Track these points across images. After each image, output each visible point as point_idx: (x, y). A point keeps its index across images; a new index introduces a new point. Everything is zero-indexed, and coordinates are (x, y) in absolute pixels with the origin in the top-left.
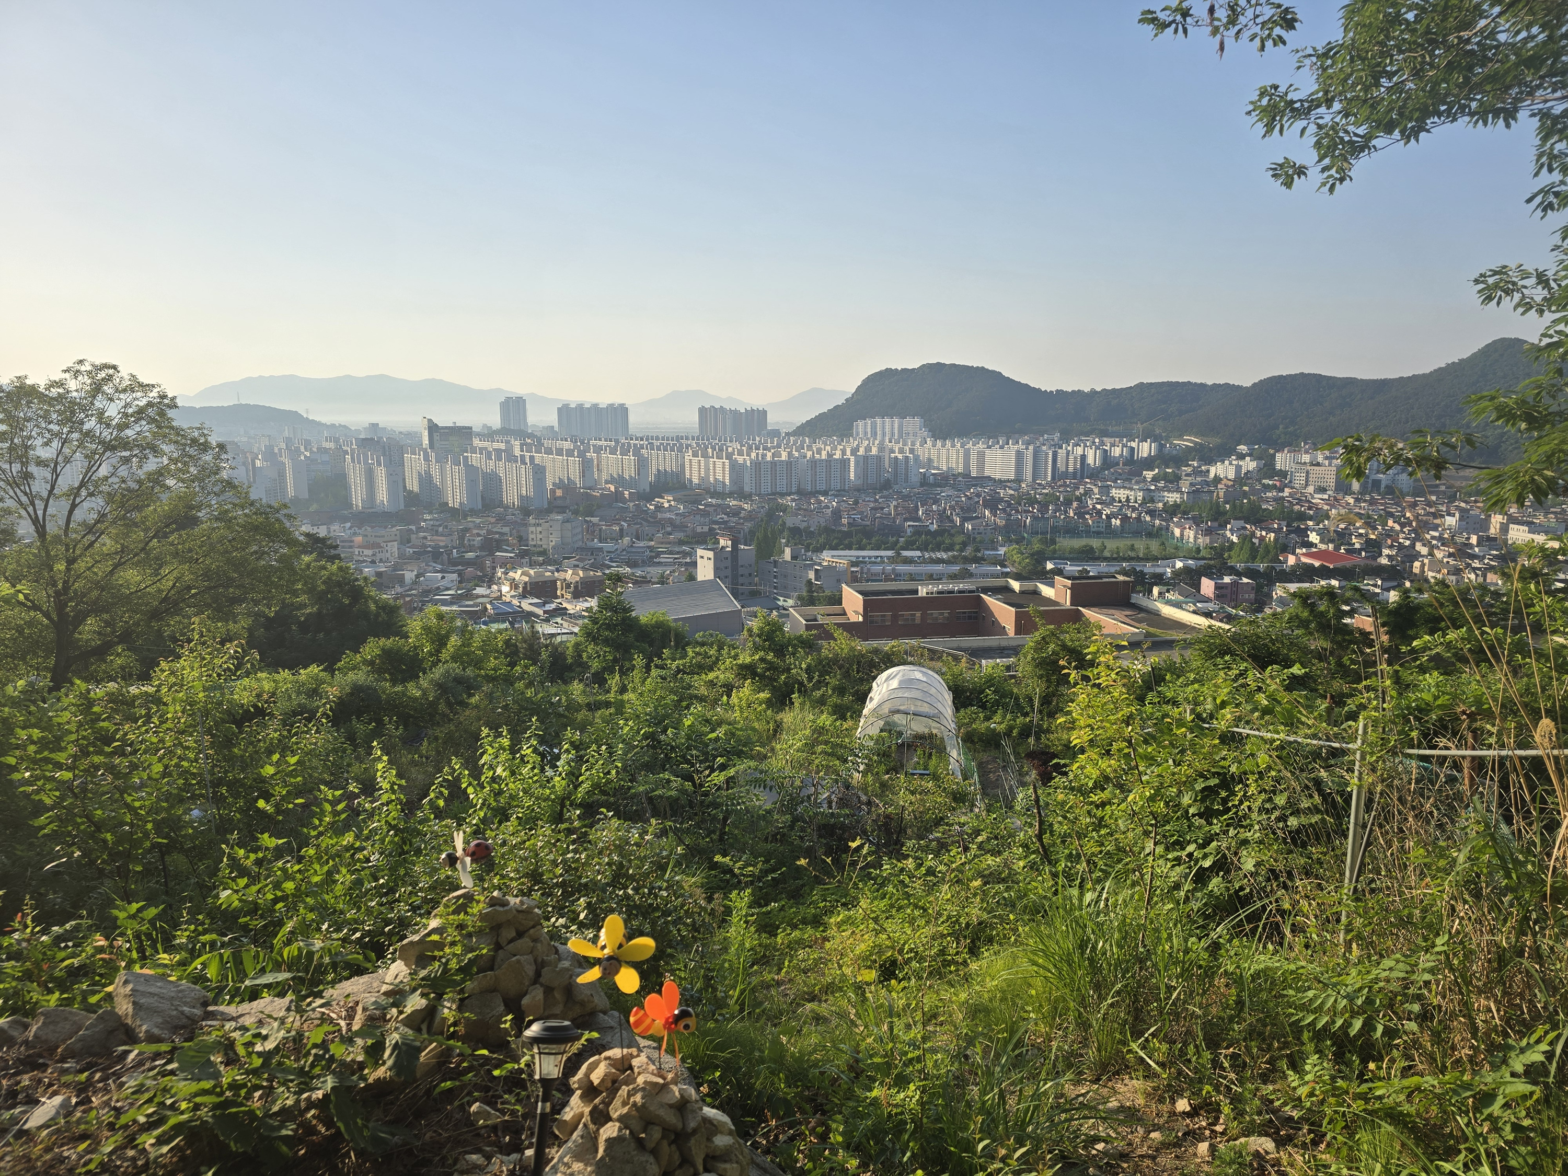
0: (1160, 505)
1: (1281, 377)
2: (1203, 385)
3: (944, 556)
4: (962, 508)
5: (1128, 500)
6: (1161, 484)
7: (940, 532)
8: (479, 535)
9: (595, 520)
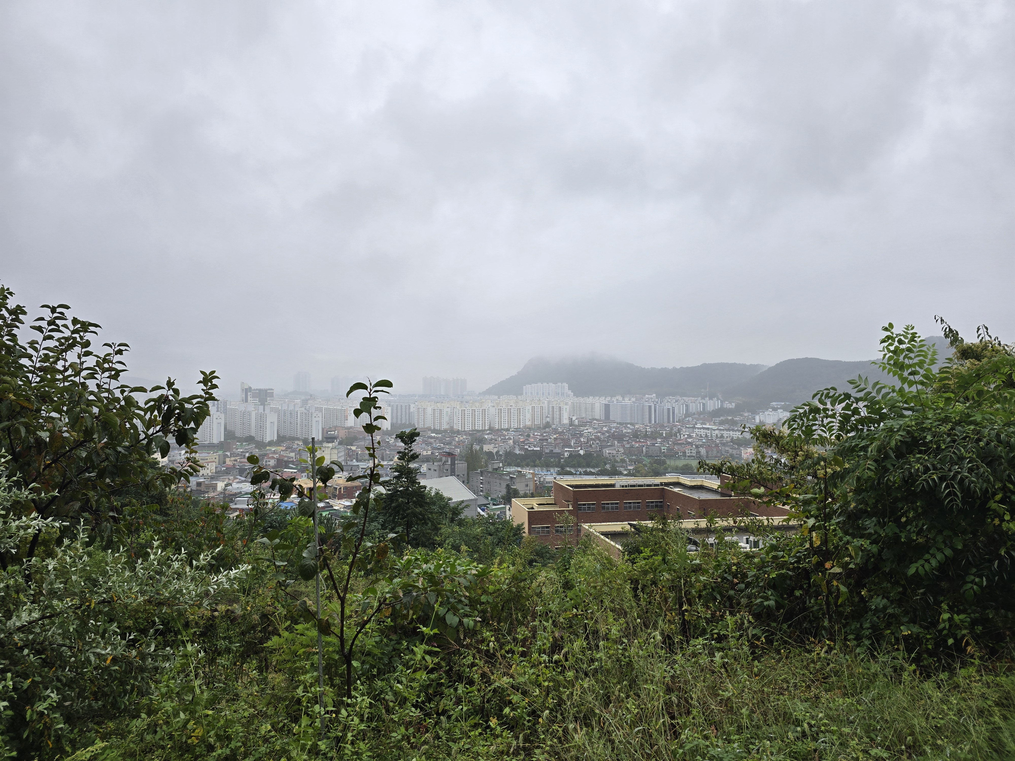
0: (729, 439)
1: (793, 360)
2: (744, 365)
3: (593, 470)
4: (600, 440)
5: (706, 436)
6: (727, 426)
7: (588, 455)
8: (273, 458)
9: (354, 448)
